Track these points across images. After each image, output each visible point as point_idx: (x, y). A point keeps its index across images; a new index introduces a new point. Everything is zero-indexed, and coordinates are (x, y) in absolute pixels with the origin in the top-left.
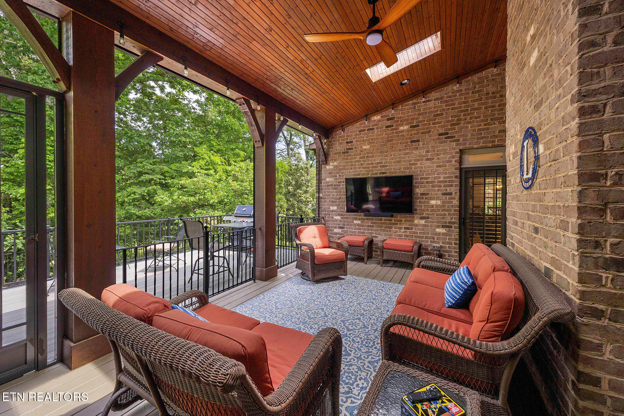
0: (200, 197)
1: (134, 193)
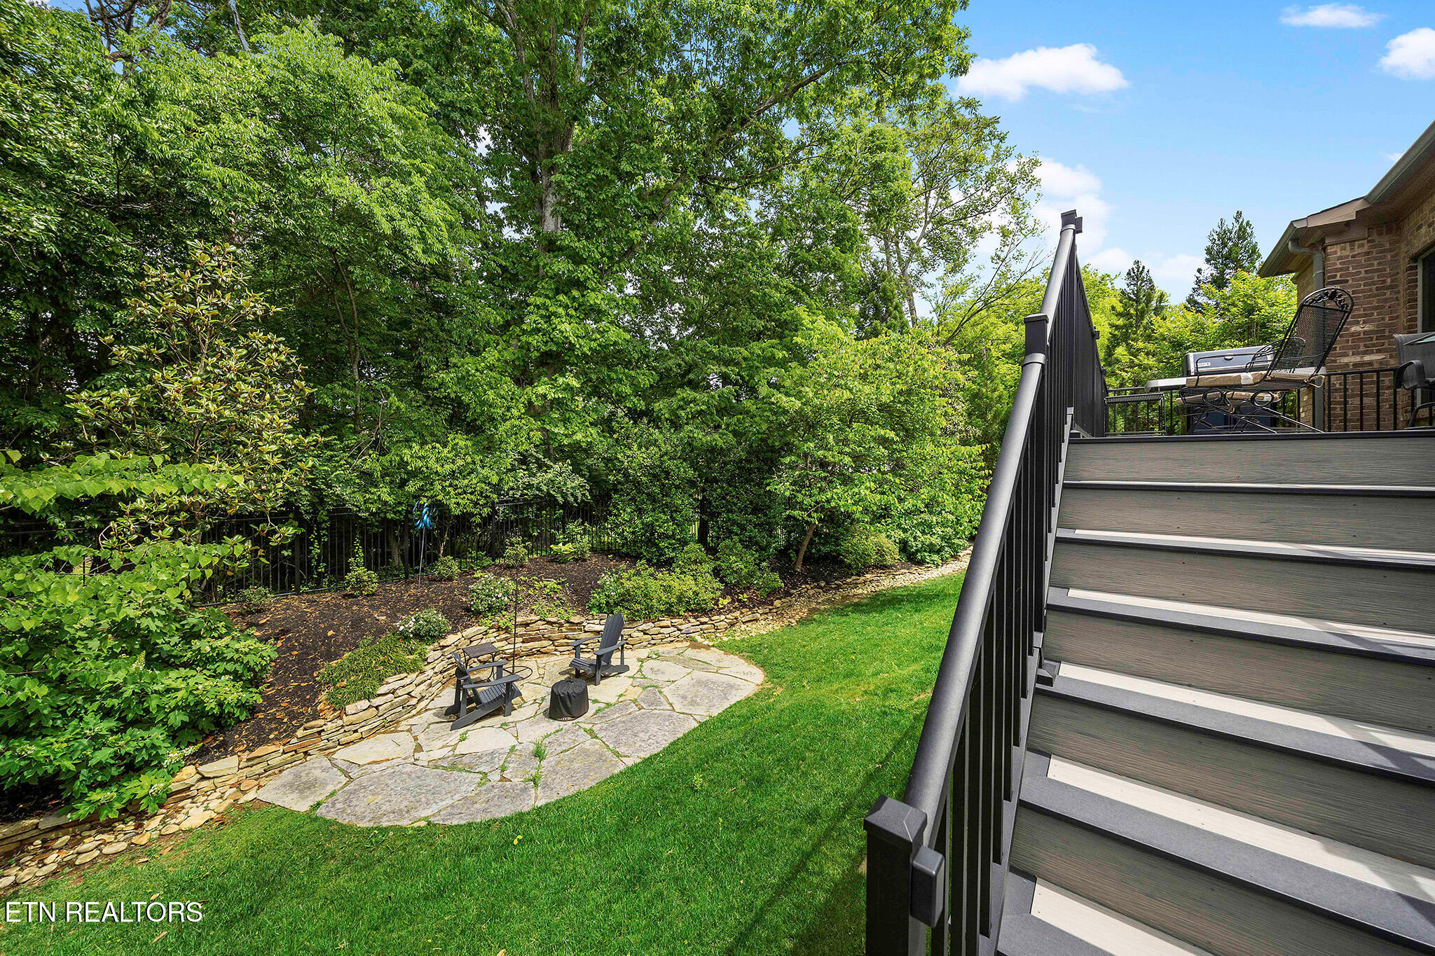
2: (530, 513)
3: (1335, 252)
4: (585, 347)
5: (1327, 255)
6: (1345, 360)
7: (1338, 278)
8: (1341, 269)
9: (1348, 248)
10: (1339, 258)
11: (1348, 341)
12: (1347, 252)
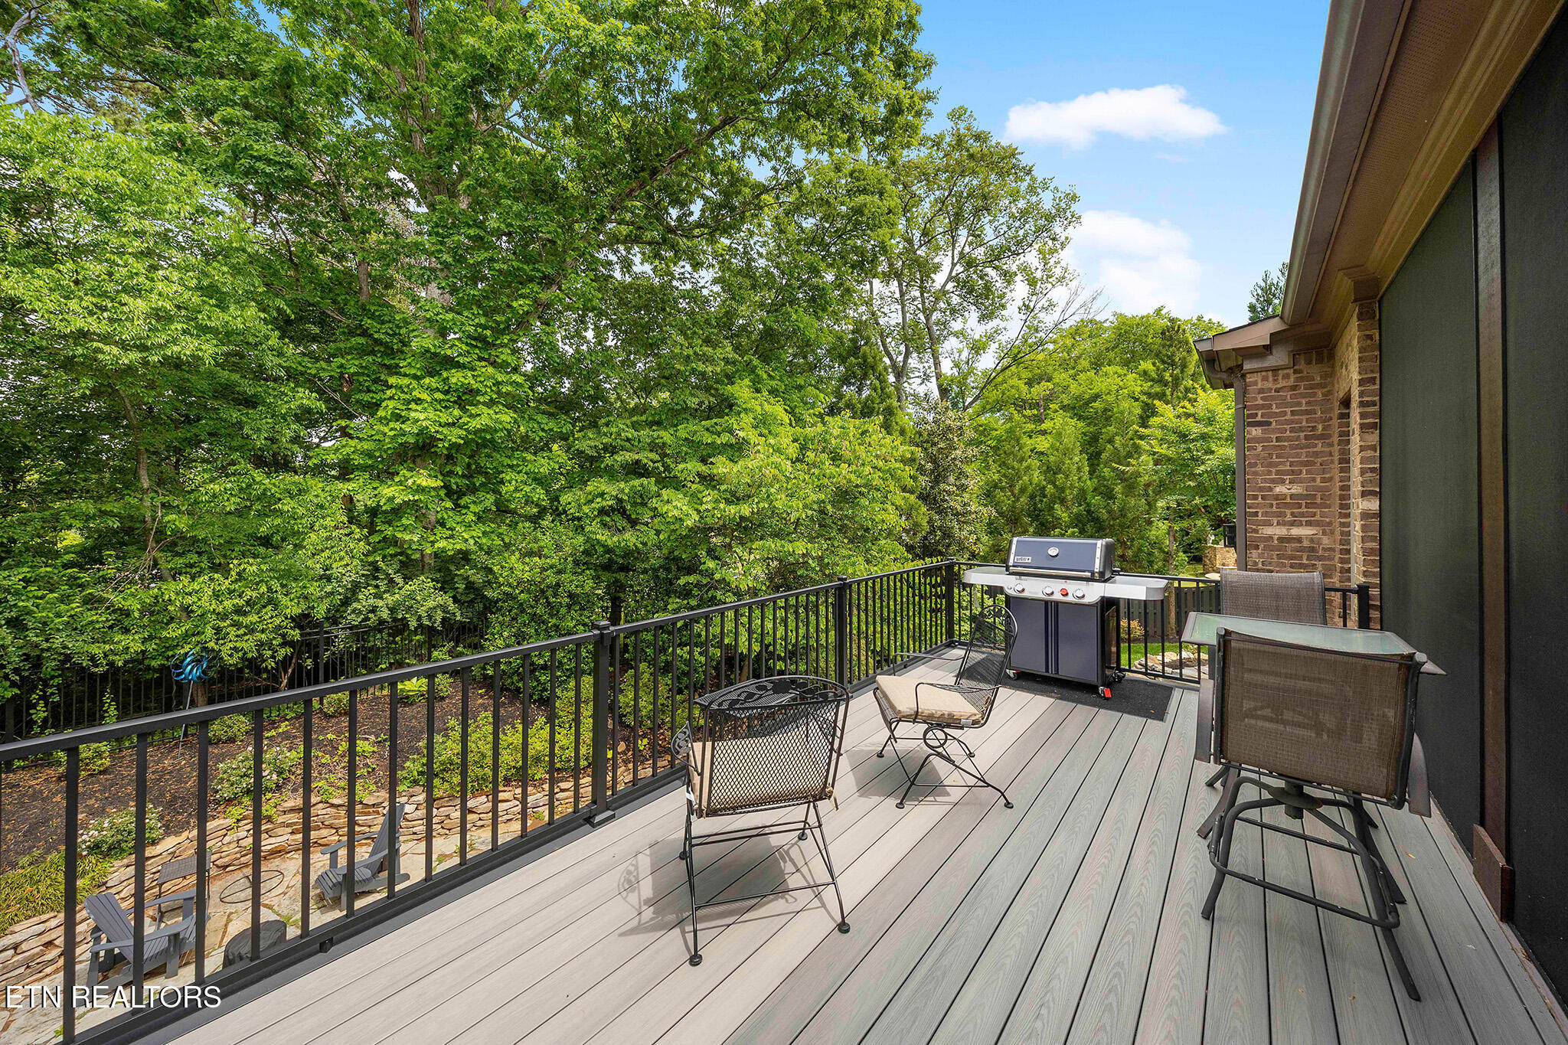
0: (761, 505)
1: (602, 495)
2: (378, 641)
3: (1256, 383)
4: (454, 436)
5: (1246, 386)
6: (1268, 531)
7: (1259, 418)
8: (1262, 407)
9: (1271, 379)
10: (1261, 391)
11: (1271, 506)
12: (1269, 385)
